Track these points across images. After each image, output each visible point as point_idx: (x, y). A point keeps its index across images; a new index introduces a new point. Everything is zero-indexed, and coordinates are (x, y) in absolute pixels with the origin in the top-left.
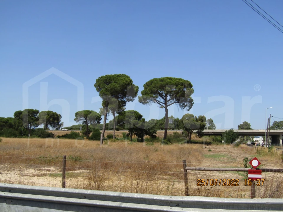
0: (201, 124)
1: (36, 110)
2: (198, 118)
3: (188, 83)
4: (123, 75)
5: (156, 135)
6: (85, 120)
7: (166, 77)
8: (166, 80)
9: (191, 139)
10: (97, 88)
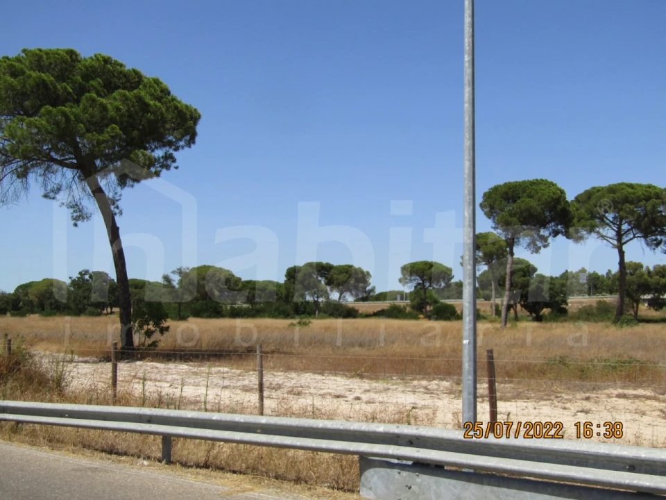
1: (327, 263)
2: (651, 269)
4: (542, 180)
5: (567, 307)
6: (421, 282)
7: (620, 182)
8: (623, 189)
10: (485, 210)
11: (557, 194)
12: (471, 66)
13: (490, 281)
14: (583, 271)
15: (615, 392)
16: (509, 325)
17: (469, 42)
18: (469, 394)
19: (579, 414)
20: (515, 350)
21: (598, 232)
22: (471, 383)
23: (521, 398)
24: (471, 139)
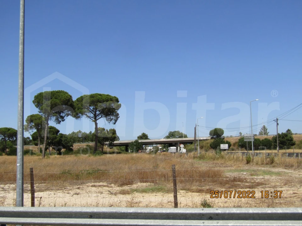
0: (113, 137)
2: (109, 130)
3: (116, 99)
4: (61, 91)
5: (73, 148)
6: (4, 137)
7: (96, 93)
8: (97, 96)
9: (104, 150)
10: (35, 104)
11: (68, 97)
12: (23, 36)
13: (38, 137)
14: (80, 132)
15: (91, 184)
16: (46, 157)
17: (22, 24)
18: (20, 189)
19: (74, 195)
20: (48, 168)
21: (86, 115)
22: (21, 184)
23: (49, 190)
24: (22, 69)
